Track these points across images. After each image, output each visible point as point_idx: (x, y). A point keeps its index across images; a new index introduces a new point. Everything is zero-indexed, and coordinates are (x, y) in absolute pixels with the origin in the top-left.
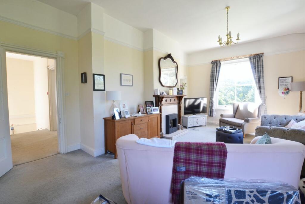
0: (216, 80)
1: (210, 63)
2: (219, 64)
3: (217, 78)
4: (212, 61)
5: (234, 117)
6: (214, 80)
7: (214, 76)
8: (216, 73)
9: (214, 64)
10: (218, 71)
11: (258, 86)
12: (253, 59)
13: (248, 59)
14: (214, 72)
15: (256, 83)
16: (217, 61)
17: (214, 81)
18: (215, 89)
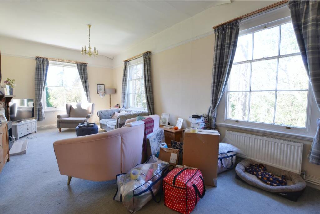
0: (44, 80)
1: (34, 58)
2: (46, 62)
3: (44, 78)
4: (37, 57)
5: (69, 117)
6: (41, 79)
7: (41, 75)
8: (43, 71)
9: (40, 61)
10: (45, 70)
11: (85, 89)
12: (80, 66)
13: (76, 65)
14: (41, 70)
15: (84, 86)
16: (43, 59)
17: (41, 81)
18: (42, 90)
